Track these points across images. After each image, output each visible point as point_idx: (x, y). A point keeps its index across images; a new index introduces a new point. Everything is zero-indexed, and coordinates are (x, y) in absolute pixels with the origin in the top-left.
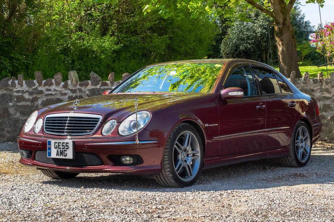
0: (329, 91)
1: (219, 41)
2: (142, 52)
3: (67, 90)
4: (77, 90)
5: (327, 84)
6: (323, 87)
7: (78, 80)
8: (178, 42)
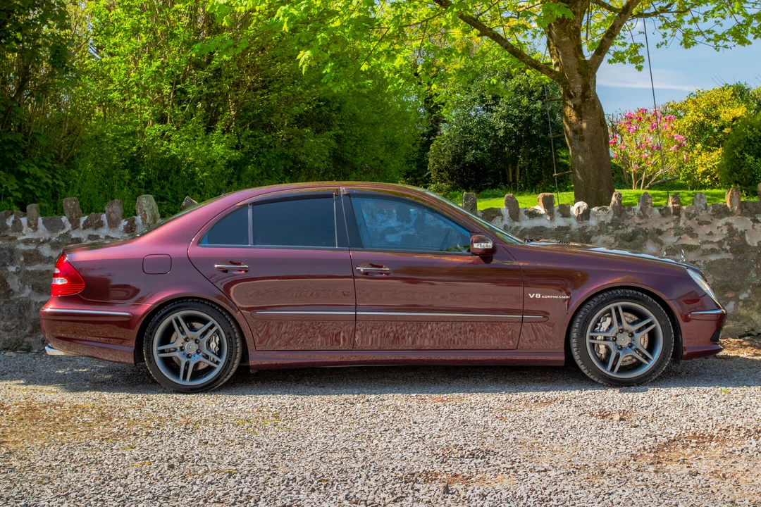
0: (694, 232)
5: (690, 219)
6: (681, 224)
7: (158, 216)
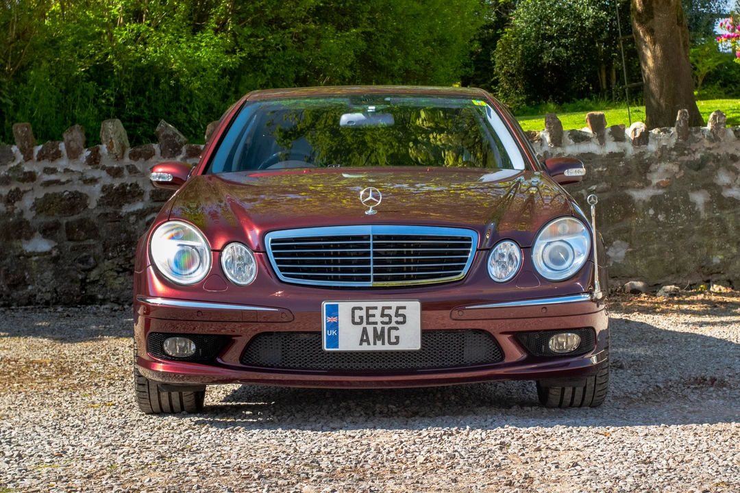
1: (489, 43)
2: (295, 72)
3: (99, 170)
4: (123, 168)
7: (127, 144)
8: (385, 47)
